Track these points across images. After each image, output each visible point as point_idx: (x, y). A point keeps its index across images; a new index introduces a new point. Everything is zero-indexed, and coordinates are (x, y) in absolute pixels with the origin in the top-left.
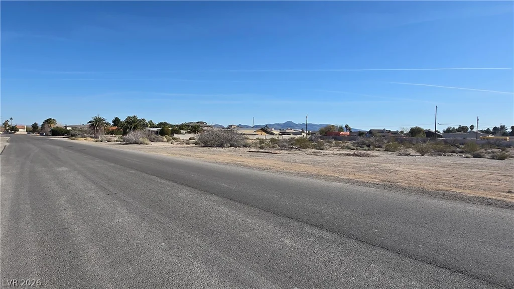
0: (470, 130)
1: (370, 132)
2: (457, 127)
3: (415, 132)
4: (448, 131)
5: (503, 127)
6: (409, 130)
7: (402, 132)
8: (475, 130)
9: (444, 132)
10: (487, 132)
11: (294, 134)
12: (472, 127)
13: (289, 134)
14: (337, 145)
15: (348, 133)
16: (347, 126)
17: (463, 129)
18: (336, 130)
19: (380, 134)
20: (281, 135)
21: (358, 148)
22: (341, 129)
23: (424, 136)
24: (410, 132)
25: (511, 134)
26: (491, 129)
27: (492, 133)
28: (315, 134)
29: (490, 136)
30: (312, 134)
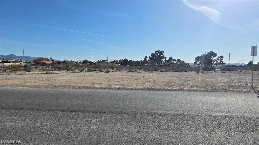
0: (106, 61)
1: (64, 62)
2: (102, 60)
3: (85, 62)
4: (98, 62)
5: (116, 61)
6: (83, 61)
7: (80, 62)
8: (108, 61)
9: (97, 62)
10: (112, 62)
11: (13, 62)
12: (107, 60)
13: (10, 62)
14: (42, 69)
15: (51, 62)
16: (51, 59)
17: (104, 61)
18: (44, 60)
19: (69, 63)
20: (3, 63)
21: (54, 70)
22: (47, 60)
23: (89, 64)
24: (83, 62)
25: (119, 63)
26: (113, 61)
27: (113, 63)
28: (31, 62)
29: (112, 64)
30: (28, 62)
